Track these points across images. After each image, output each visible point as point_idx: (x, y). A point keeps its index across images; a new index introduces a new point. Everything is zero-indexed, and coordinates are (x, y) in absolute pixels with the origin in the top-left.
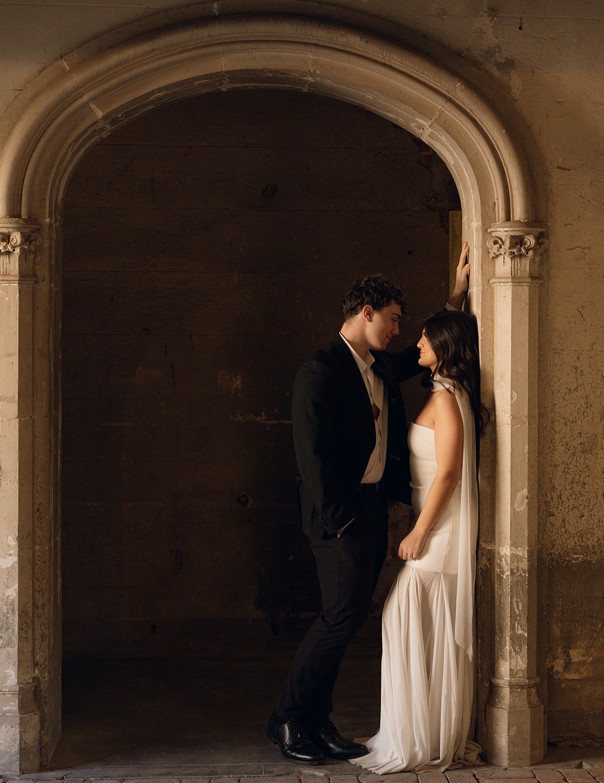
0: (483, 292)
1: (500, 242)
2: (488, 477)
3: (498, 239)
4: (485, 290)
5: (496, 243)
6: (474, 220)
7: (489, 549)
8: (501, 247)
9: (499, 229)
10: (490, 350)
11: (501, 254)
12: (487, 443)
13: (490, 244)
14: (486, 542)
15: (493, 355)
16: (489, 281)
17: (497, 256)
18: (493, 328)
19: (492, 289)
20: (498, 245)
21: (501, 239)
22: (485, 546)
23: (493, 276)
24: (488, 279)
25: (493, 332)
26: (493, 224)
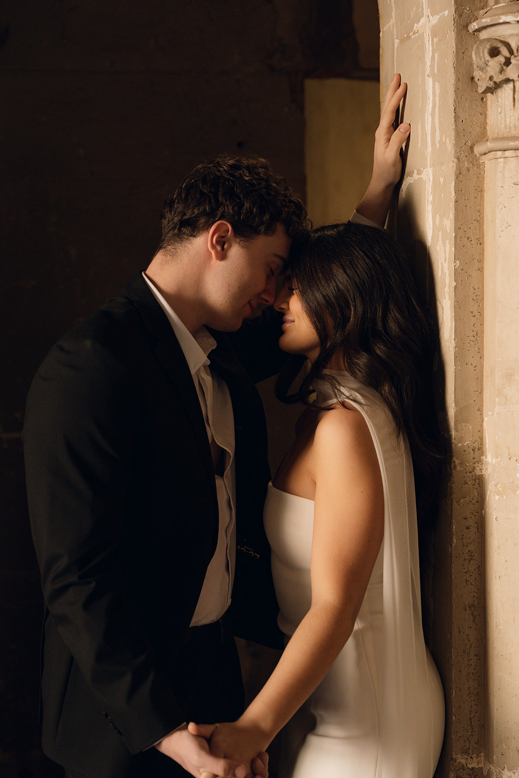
0: (459, 174)
1: (505, 51)
2: (471, 606)
3: (500, 45)
4: (464, 172)
5: (494, 52)
6: (427, 11)
7: (473, 769)
8: (508, 62)
9: (503, 19)
10: (476, 313)
11: (508, 81)
12: (468, 528)
13: (478, 56)
14: (466, 752)
15: (482, 325)
16: (472, 148)
17: (497, 86)
18: (481, 261)
19: (480, 167)
20: (501, 59)
21: (507, 45)
22: (463, 761)
23: (483, 136)
24: (469, 144)
25: (481, 270)
26: (482, 12)
